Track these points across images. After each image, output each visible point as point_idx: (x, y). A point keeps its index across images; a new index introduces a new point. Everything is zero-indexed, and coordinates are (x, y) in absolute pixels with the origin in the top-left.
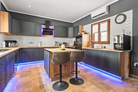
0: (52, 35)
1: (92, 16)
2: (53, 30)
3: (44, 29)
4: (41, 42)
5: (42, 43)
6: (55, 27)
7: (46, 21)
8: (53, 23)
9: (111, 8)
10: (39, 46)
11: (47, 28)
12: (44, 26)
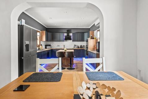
0: (71, 40)
1: (96, 25)
2: (71, 36)
3: (65, 36)
4: (64, 46)
6: (73, 34)
7: (67, 30)
8: (73, 31)
11: (68, 35)
12: (66, 34)
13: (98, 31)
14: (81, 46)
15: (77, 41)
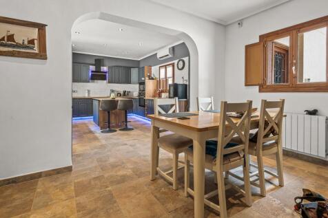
0: (105, 79)
1: (158, 57)
2: (106, 72)
3: (92, 72)
4: (89, 91)
5: (91, 93)
6: (109, 68)
7: (96, 60)
8: (106, 62)
9: (176, 49)
10: (86, 96)
11: (98, 70)
12: (92, 68)
13: (163, 66)
14: (124, 92)
15: (119, 82)
